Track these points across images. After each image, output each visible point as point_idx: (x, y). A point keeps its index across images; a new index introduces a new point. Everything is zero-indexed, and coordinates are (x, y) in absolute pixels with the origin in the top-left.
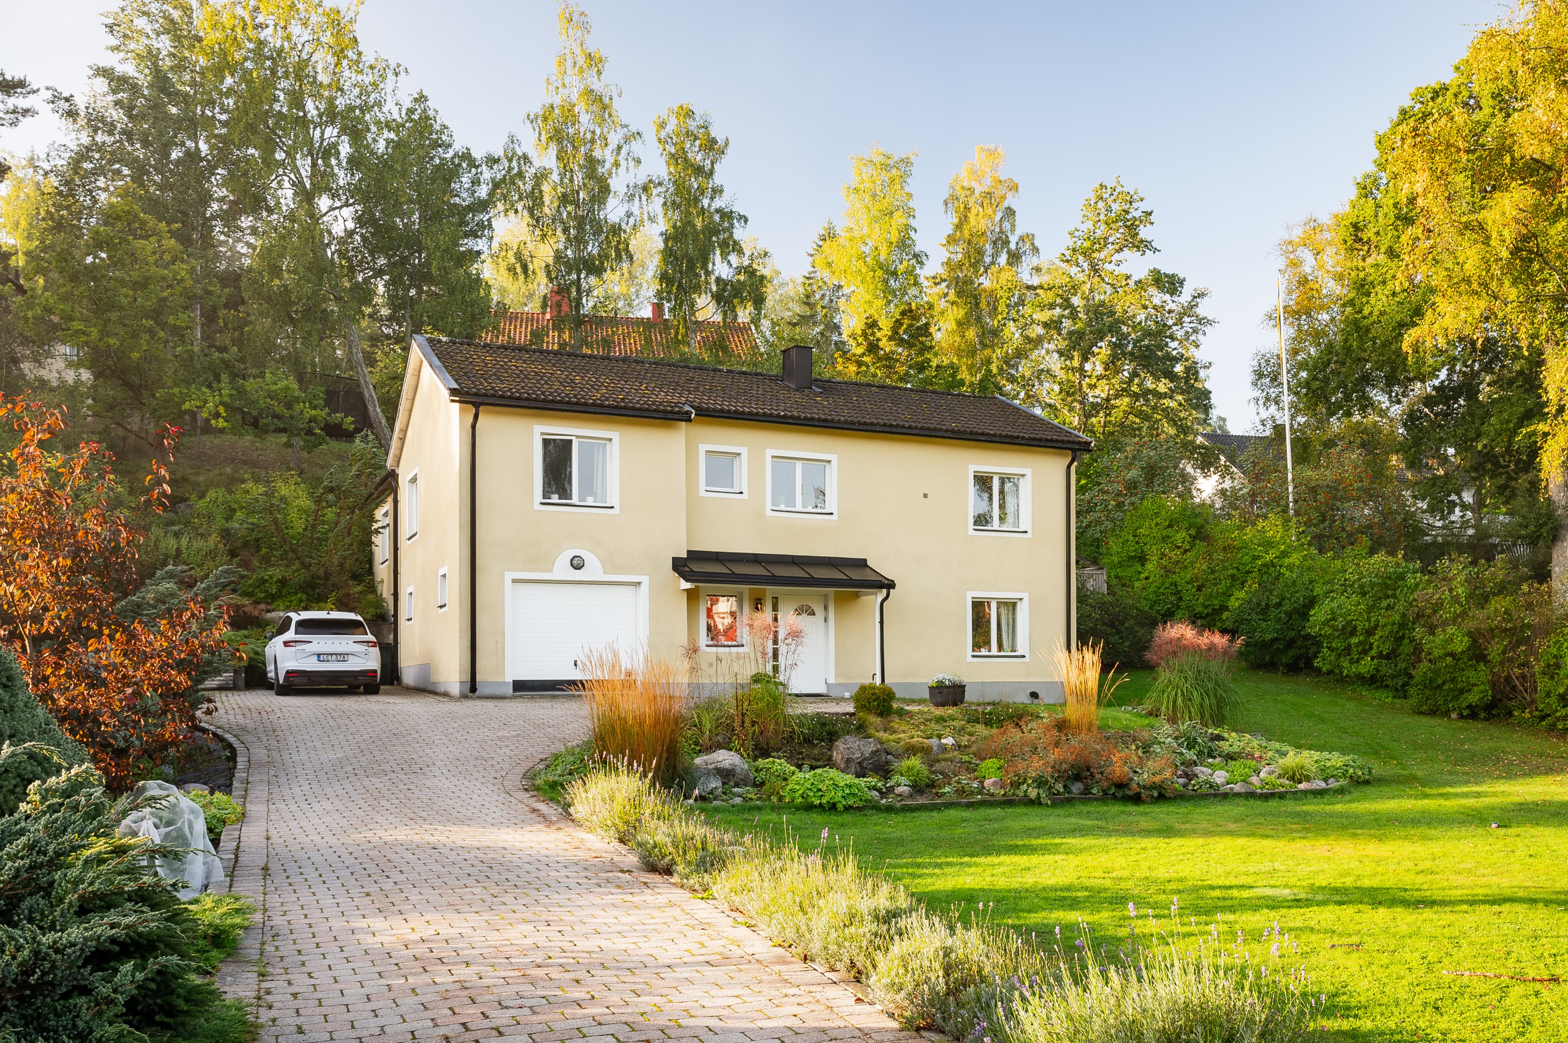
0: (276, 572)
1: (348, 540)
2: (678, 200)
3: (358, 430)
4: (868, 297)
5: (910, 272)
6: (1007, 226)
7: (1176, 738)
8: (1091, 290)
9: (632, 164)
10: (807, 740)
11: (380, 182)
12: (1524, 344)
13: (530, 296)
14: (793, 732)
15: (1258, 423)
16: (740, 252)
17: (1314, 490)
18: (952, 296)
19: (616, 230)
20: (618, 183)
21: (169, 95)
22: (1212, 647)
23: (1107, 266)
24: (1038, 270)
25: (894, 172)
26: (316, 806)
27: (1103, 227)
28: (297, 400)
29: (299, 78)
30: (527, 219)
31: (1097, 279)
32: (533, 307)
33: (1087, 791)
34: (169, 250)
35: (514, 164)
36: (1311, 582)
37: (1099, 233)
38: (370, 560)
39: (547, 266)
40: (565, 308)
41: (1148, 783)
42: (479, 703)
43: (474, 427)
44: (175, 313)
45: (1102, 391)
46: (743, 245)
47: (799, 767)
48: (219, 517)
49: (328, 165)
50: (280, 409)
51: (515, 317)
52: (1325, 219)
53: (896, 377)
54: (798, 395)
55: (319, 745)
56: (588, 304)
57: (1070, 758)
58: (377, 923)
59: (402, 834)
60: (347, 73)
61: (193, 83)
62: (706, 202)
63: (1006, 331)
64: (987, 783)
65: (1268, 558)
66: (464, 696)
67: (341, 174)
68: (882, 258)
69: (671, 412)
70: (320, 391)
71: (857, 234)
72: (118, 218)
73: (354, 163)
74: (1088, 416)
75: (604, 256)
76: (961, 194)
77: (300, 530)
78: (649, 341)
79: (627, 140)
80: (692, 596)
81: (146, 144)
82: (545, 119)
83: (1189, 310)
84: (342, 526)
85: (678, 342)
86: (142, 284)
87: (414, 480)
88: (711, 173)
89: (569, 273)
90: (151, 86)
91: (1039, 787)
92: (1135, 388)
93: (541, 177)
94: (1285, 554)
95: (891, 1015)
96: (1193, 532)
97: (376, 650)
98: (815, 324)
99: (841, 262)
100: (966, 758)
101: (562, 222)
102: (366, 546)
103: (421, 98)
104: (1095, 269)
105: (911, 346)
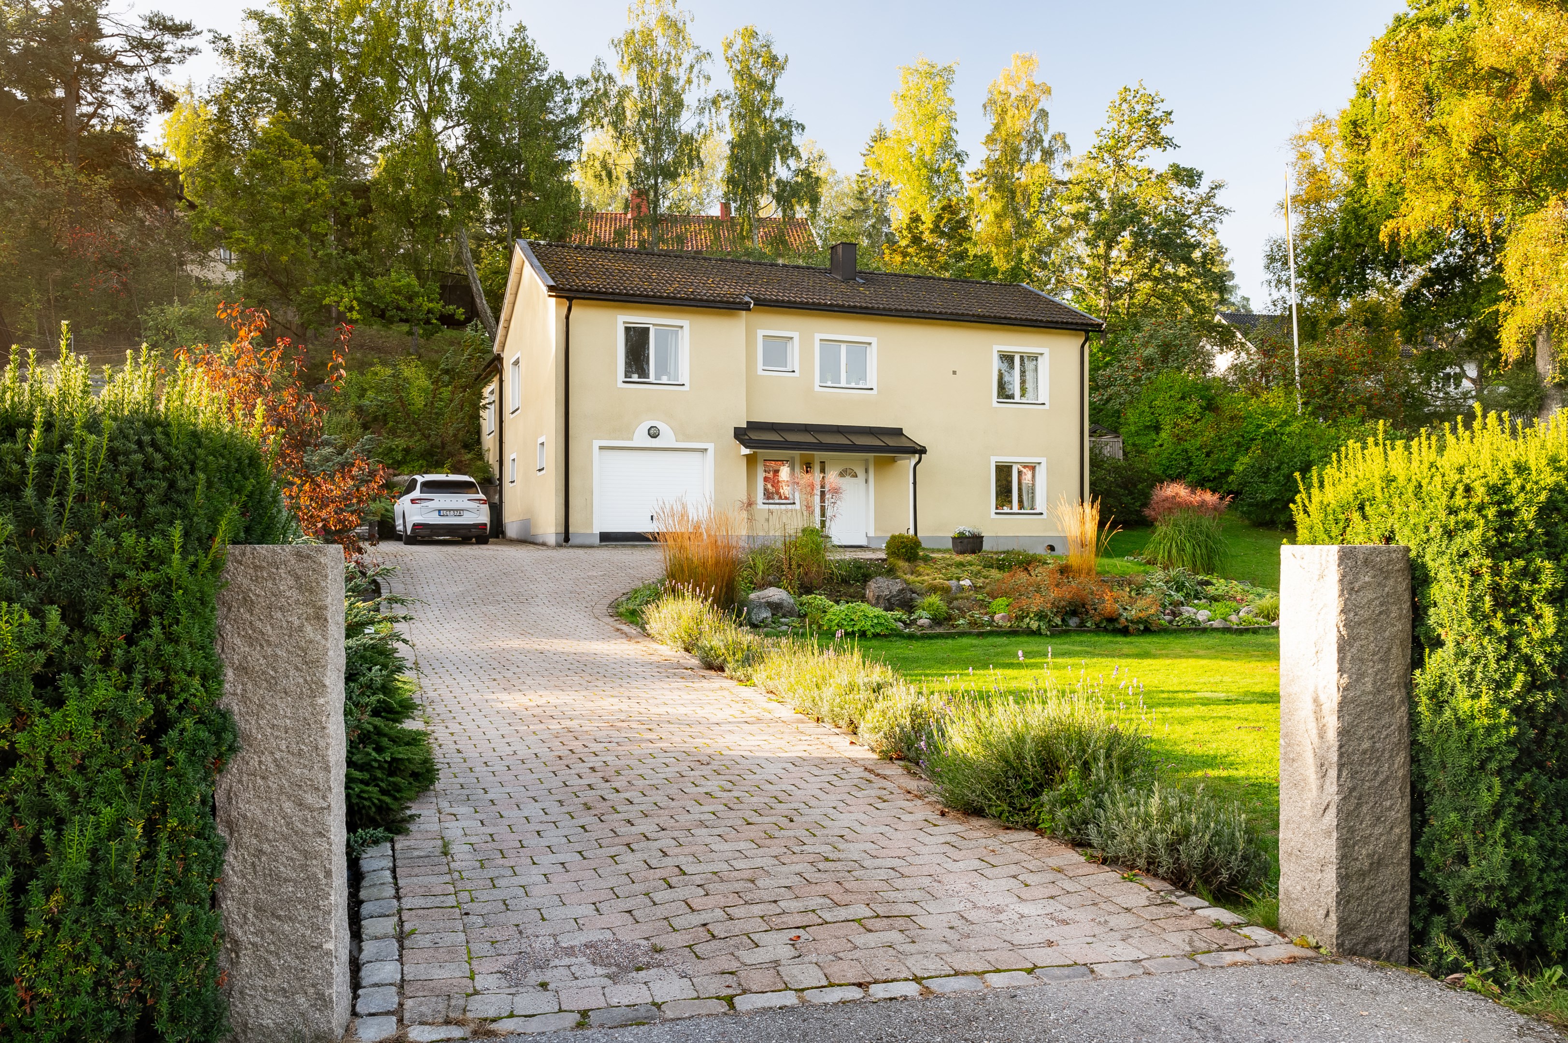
0: (400, 443)
1: (461, 415)
2: (743, 111)
3: (468, 320)
4: (913, 193)
5: (952, 170)
6: (1041, 127)
7: (1167, 582)
8: (1116, 185)
9: (702, 80)
10: (845, 581)
11: (486, 105)
12: (1487, 233)
13: (614, 197)
14: (832, 573)
15: (1269, 304)
16: (799, 157)
17: (1318, 365)
18: (990, 191)
19: (689, 139)
20: (690, 98)
21: (310, 33)
22: (1203, 504)
23: (1131, 162)
24: (1069, 165)
25: (938, 79)
26: (447, 626)
27: (1127, 126)
28: (417, 294)
29: (418, 17)
30: (612, 132)
31: (1122, 174)
32: (617, 208)
33: (1082, 624)
34: (312, 168)
35: (601, 84)
36: (1308, 448)
37: (1123, 132)
38: (478, 432)
39: (629, 173)
40: (644, 209)
41: (1135, 618)
42: (571, 550)
43: (567, 318)
44: (317, 222)
45: (1127, 275)
46: (800, 150)
47: (837, 602)
48: (353, 396)
49: (443, 91)
50: (403, 303)
51: (600, 217)
52: (1333, 114)
53: (937, 266)
54: (844, 285)
55: (444, 581)
56: (664, 205)
57: (1068, 596)
58: (504, 696)
59: (516, 643)
60: (458, 10)
61: (330, 22)
62: (767, 113)
63: (1038, 223)
64: (997, 617)
65: (1271, 426)
66: (559, 545)
67: (454, 98)
68: (927, 158)
69: (734, 303)
70: (436, 287)
71: (904, 137)
72: (271, 142)
73: (465, 87)
74: (1112, 298)
75: (678, 163)
76: (999, 98)
77: (421, 406)
78: (717, 237)
79: (698, 60)
80: (751, 460)
81: (290, 75)
82: (627, 43)
83: (1207, 200)
84: (456, 402)
85: (743, 238)
86: (289, 198)
87: (516, 363)
88: (772, 88)
89: (648, 178)
90: (294, 26)
91: (1040, 620)
92: (1156, 273)
93: (623, 94)
94: (1286, 423)
95: (873, 750)
96: (1204, 404)
97: (486, 507)
98: (867, 217)
99: (889, 160)
100: (980, 597)
101: (641, 133)
102: (475, 418)
103: (521, 29)
104: (1119, 165)
105: (950, 237)
